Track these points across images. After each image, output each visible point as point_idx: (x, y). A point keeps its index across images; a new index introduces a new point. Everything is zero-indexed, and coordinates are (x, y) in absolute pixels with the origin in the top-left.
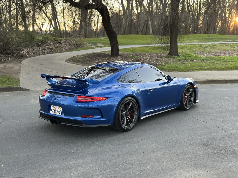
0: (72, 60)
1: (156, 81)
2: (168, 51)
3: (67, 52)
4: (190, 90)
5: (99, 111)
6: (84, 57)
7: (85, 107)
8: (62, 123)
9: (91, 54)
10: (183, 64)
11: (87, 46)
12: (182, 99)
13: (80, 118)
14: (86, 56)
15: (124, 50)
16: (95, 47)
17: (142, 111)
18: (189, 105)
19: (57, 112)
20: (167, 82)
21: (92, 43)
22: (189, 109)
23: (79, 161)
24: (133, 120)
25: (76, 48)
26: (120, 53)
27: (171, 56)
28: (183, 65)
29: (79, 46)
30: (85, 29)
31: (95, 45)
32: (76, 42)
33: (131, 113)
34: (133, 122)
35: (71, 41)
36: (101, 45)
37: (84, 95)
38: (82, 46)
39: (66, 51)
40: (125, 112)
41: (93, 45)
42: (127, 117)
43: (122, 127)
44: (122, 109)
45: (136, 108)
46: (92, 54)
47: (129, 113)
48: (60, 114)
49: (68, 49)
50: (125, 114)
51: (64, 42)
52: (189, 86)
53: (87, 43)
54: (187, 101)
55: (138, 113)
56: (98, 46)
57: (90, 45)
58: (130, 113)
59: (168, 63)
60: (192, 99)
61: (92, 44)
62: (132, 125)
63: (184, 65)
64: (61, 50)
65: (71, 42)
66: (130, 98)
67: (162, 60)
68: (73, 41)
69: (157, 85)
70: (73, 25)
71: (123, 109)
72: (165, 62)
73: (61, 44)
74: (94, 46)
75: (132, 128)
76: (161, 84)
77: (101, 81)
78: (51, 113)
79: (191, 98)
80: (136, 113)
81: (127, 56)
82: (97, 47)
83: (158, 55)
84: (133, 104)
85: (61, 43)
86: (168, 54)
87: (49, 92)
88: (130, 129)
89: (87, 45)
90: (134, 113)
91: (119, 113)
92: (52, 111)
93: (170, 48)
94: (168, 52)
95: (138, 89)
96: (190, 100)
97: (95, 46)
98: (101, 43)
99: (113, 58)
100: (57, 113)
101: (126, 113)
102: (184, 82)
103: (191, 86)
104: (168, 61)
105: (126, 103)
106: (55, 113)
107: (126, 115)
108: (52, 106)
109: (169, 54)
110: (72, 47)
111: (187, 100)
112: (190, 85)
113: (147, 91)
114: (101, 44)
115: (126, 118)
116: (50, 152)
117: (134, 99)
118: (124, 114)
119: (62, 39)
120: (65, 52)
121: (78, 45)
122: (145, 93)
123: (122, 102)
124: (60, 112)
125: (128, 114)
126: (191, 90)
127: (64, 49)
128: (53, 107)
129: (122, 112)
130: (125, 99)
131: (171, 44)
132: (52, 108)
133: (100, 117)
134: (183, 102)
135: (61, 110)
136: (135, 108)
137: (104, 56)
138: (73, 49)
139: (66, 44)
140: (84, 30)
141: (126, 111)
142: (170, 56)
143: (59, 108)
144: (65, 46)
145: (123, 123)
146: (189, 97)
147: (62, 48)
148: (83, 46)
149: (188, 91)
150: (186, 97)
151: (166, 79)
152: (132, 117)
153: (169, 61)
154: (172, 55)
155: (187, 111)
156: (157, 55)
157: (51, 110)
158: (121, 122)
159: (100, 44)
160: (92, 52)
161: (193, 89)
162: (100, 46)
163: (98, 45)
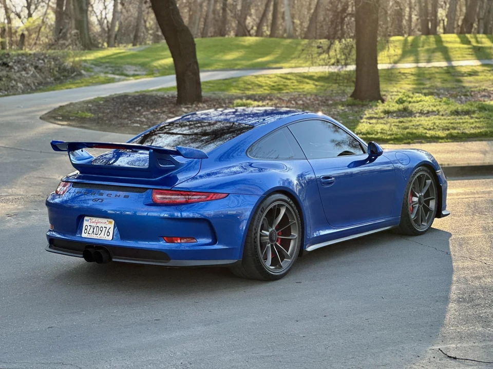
0: (61, 116)
1: (339, 155)
2: (350, 86)
3: (30, 93)
4: (425, 182)
5: (207, 226)
6: (96, 108)
7: (173, 217)
8: (114, 260)
9: (113, 99)
10: (397, 124)
11: (93, 74)
12: (405, 205)
13: (161, 245)
14: (100, 105)
15: (211, 85)
16: (117, 77)
17: (309, 232)
18: (425, 222)
19: (100, 232)
20: (366, 160)
21: (107, 65)
22: (425, 231)
23: (177, 334)
24: (288, 253)
25: (58, 82)
26: (205, 93)
27: (361, 103)
28: (398, 126)
29: (66, 74)
30: (76, 20)
31: (117, 72)
32: (57, 62)
33: (283, 234)
34: (288, 258)
35: (39, 59)
36: (136, 71)
37: (170, 188)
38: (76, 75)
39: (29, 89)
40: (268, 231)
41: (110, 72)
42: (274, 244)
43: (263, 268)
44: (263, 225)
45: (294, 221)
46: (117, 97)
47: (278, 234)
48: (110, 238)
49: (34, 85)
50: (268, 238)
51: (19, 62)
52: (422, 170)
53: (93, 66)
54: (418, 210)
55: (299, 235)
56: (128, 73)
57: (102, 72)
58: (280, 233)
59: (353, 120)
60: (432, 204)
61: (107, 67)
62: (286, 264)
63: (400, 124)
64: (12, 87)
65: (41, 61)
66: (280, 195)
67: (336, 113)
68: (46, 57)
69: (342, 168)
70: (26, 5)
71: (265, 223)
72: (344, 118)
73: (8, 69)
74: (113, 73)
75: (285, 271)
76: (352, 165)
77: (210, 153)
78: (84, 235)
79: (428, 202)
80: (295, 234)
81: (227, 101)
82: (123, 77)
83: (318, 100)
84: (286, 213)
85: (8, 66)
86: (351, 96)
87: (75, 184)
88: (281, 273)
89: (91, 72)
90: (290, 234)
91: (256, 233)
92: (88, 230)
93: (355, 80)
94: (350, 90)
95: (300, 173)
96: (427, 210)
97: (118, 74)
98: (135, 65)
99: (185, 108)
100: (102, 235)
101: (271, 234)
102: (410, 158)
103: (427, 172)
104: (353, 115)
105: (271, 209)
106: (94, 237)
107: (271, 239)
108: (86, 218)
109: (354, 95)
110: (45, 78)
111: (419, 207)
112: (425, 168)
113: (321, 182)
114: (137, 68)
115: (272, 246)
116: (101, 320)
117: (291, 199)
118: (267, 236)
119: (10, 54)
120: (23, 92)
121: (65, 70)
122: (316, 186)
123: (263, 205)
124: (108, 232)
125: (276, 236)
126: (429, 182)
127: (20, 85)
128: (88, 222)
129: (261, 231)
130: (270, 197)
131: (357, 65)
132: (85, 223)
133: (209, 241)
134: (410, 212)
135: (112, 226)
136: (291, 222)
137: (155, 103)
138: (47, 84)
139: (25, 69)
140: (73, 22)
141: (270, 230)
142: (357, 102)
143: (107, 223)
144: (21, 74)
145: (266, 259)
146: (423, 200)
147: (15, 80)
148: (80, 75)
149: (420, 184)
150: (415, 199)
151: (364, 152)
152: (286, 244)
153: (356, 114)
154: (362, 99)
155: (419, 237)
156: (315, 101)
157: (84, 229)
158: (261, 256)
159: (134, 68)
160: (113, 94)
161: (433, 180)
162: (132, 73)
163: (125, 72)
